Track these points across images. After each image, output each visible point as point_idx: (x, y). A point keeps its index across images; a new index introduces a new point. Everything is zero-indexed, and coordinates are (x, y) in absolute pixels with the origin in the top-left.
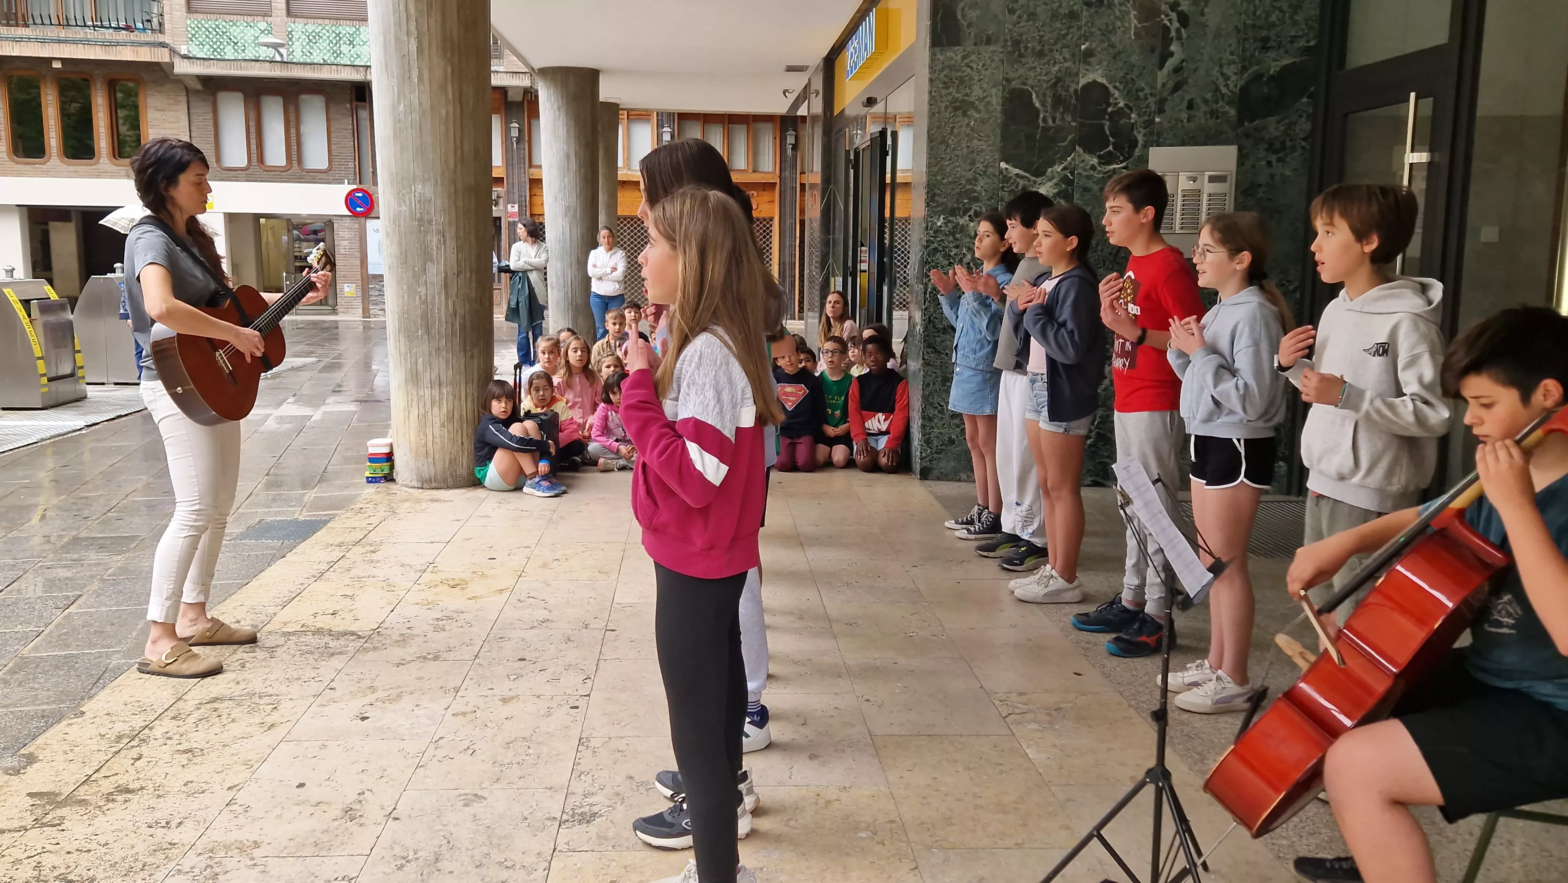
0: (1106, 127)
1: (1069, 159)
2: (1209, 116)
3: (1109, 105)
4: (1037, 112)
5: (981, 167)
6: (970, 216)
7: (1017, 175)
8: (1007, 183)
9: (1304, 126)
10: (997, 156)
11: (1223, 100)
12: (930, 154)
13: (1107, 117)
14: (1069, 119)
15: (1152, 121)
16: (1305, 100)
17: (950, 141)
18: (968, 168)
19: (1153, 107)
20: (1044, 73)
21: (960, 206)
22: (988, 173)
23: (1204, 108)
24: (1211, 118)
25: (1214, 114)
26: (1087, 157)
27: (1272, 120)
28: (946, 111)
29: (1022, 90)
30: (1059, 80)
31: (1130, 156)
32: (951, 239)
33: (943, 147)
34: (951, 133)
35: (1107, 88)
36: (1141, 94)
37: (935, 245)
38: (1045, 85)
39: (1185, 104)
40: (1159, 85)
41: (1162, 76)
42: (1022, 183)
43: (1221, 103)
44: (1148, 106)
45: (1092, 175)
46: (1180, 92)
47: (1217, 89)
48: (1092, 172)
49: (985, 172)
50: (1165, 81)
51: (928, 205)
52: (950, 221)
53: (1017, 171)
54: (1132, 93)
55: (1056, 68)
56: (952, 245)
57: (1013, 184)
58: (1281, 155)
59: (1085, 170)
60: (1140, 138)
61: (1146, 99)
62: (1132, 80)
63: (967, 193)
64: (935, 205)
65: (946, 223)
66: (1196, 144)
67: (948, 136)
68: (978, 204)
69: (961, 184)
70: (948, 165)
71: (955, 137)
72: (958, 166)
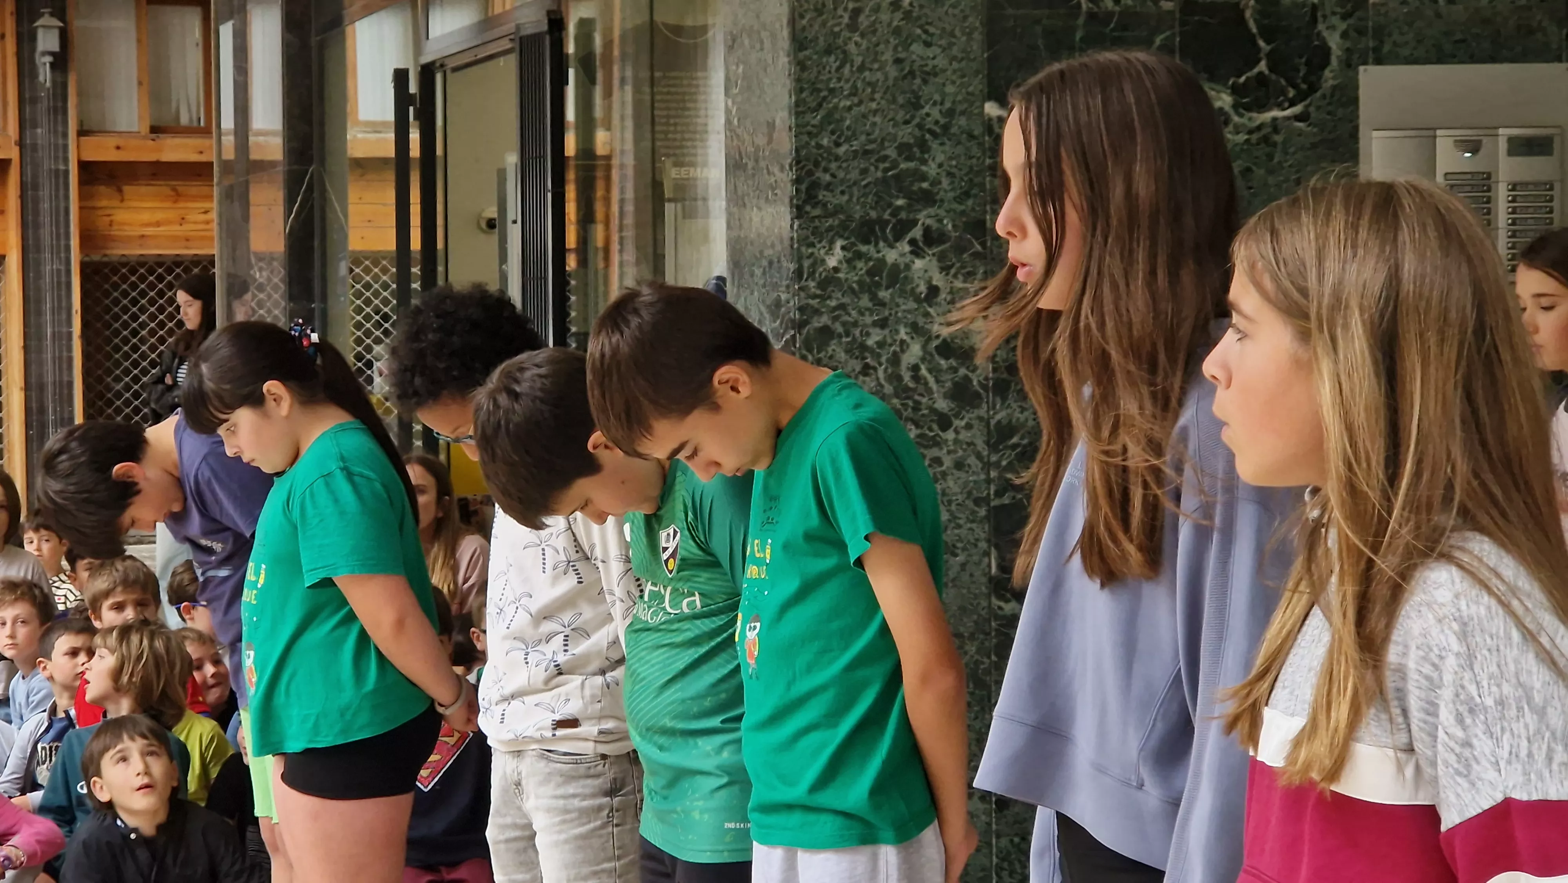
0: (1249, 14)
5: (935, 113)
6: (913, 242)
10: (977, 84)
17: (852, 47)
18: (900, 116)
21: (886, 216)
22: (954, 130)
31: (1313, 88)
32: (865, 301)
33: (832, 61)
34: (853, 26)
37: (825, 320)
49: (946, 128)
51: (799, 212)
52: (859, 255)
56: (868, 320)
60: (1334, 41)
63: (899, 182)
64: (817, 212)
65: (849, 261)
66: (1473, 59)
67: (846, 34)
68: (932, 211)
69: (885, 158)
70: (850, 108)
71: (862, 35)
72: (875, 112)
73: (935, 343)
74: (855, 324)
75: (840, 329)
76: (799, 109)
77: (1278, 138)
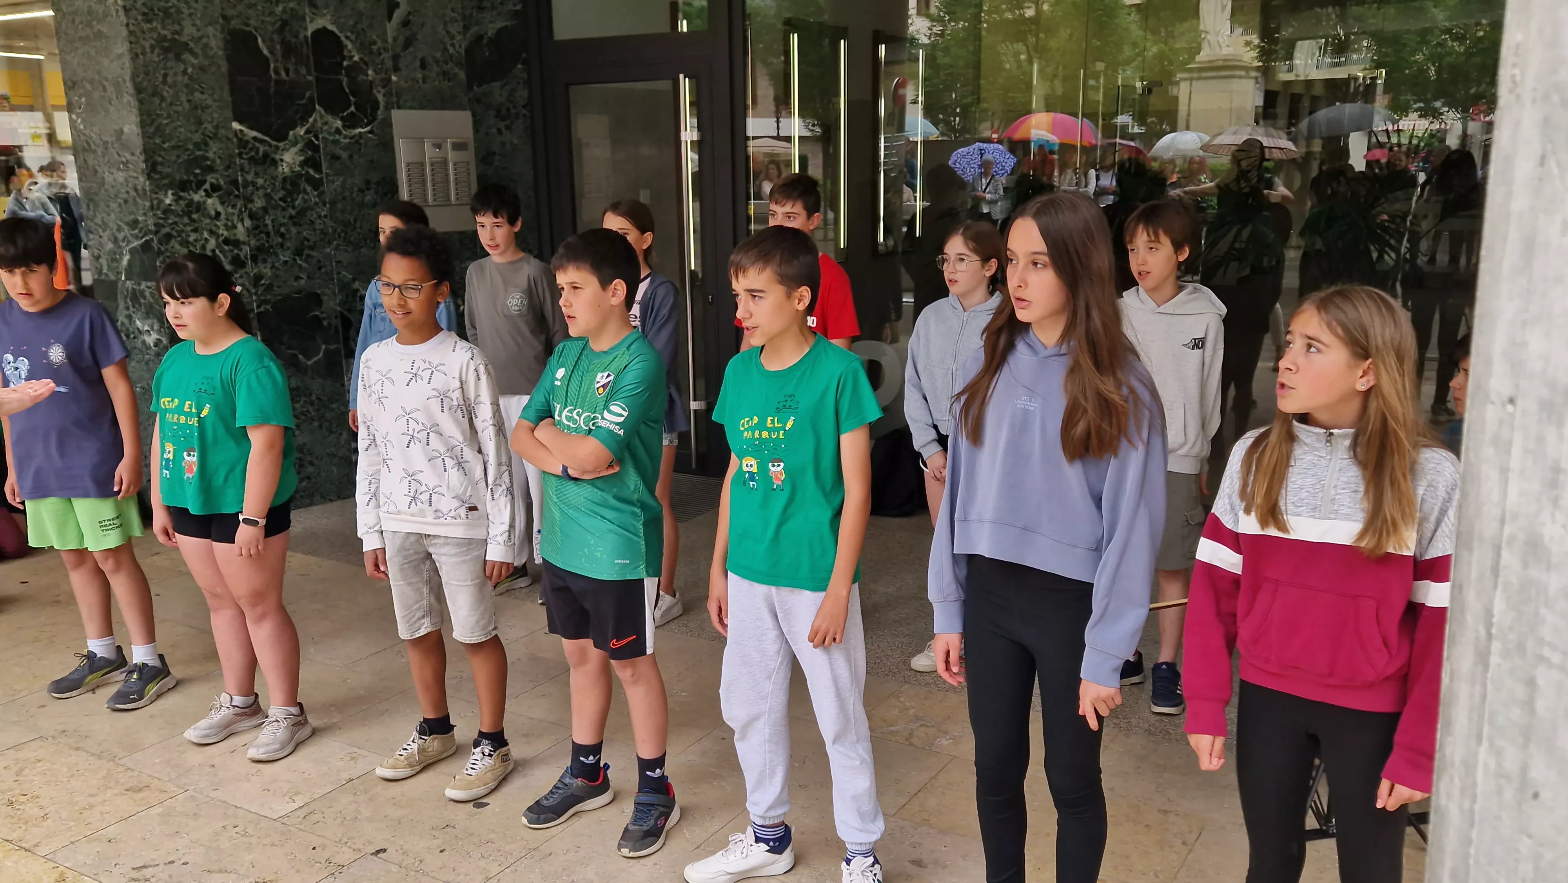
0: (344, 84)
1: (311, 120)
2: (441, 78)
3: (344, 58)
4: (267, 60)
5: (210, 127)
6: (206, 191)
7: (255, 138)
8: (245, 148)
9: (522, 94)
10: (229, 113)
11: (452, 60)
12: (140, 110)
13: (343, 71)
14: (303, 71)
15: (389, 80)
16: (519, 66)
17: (165, 94)
18: (193, 128)
19: (389, 64)
20: (267, 13)
21: (192, 178)
22: (219, 135)
23: (436, 69)
24: (444, 80)
25: (445, 74)
26: (329, 118)
27: (496, 84)
28: (152, 52)
29: (244, 31)
30: (285, 23)
31: (374, 119)
32: (186, 220)
33: (156, 100)
34: (164, 82)
35: (339, 38)
36: (375, 48)
38: (270, 28)
39: (417, 63)
40: (390, 40)
41: (391, 28)
42: (262, 149)
43: (450, 65)
44: (382, 63)
45: (338, 140)
46: (411, 49)
47: (445, 49)
48: (337, 137)
49: (215, 134)
50: (395, 34)
51: (149, 176)
52: (181, 198)
53: (254, 133)
54: (364, 47)
55: (280, 8)
56: (188, 229)
57: (251, 149)
58: (508, 122)
59: (329, 133)
60: (380, 98)
61: (380, 54)
62: (363, 30)
63: (196, 161)
64: (157, 176)
65: (176, 201)
66: (435, 108)
67: (161, 86)
68: (214, 175)
69: (188, 149)
70: (167, 124)
71: (170, 87)
72: (180, 126)
73: (222, 238)
74: (182, 231)
75: (175, 234)
76: (143, 125)
77: (362, 141)
